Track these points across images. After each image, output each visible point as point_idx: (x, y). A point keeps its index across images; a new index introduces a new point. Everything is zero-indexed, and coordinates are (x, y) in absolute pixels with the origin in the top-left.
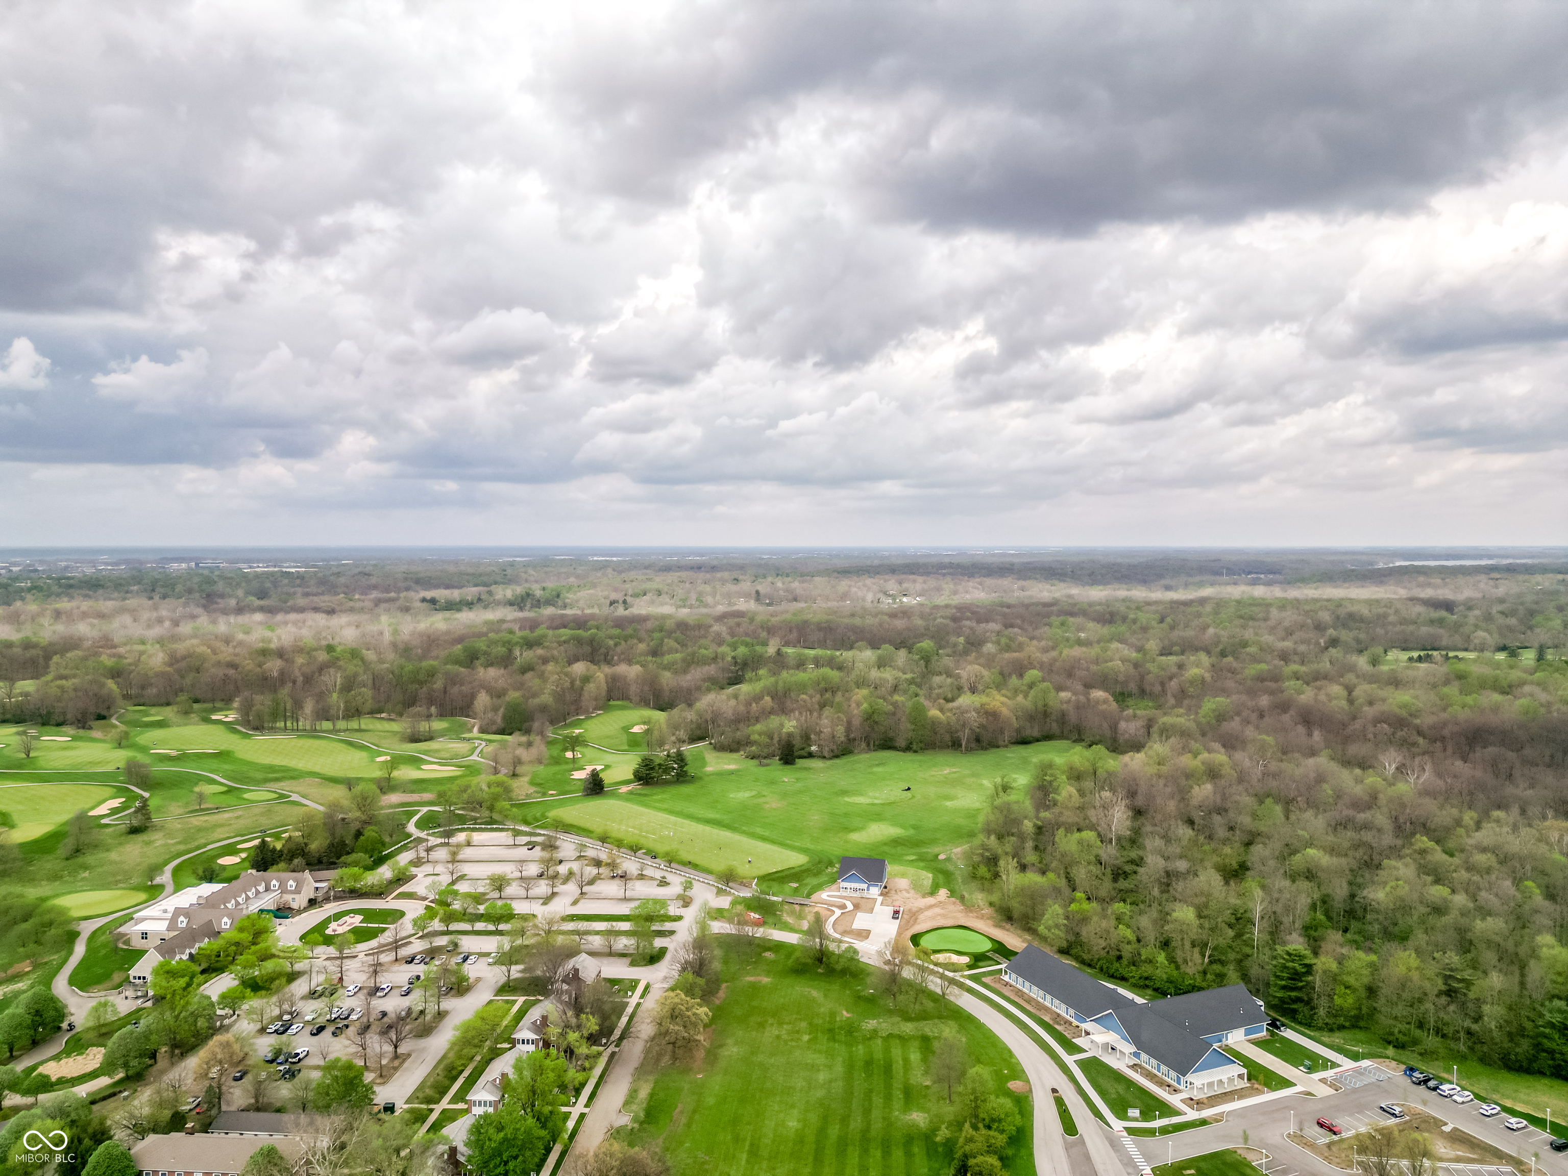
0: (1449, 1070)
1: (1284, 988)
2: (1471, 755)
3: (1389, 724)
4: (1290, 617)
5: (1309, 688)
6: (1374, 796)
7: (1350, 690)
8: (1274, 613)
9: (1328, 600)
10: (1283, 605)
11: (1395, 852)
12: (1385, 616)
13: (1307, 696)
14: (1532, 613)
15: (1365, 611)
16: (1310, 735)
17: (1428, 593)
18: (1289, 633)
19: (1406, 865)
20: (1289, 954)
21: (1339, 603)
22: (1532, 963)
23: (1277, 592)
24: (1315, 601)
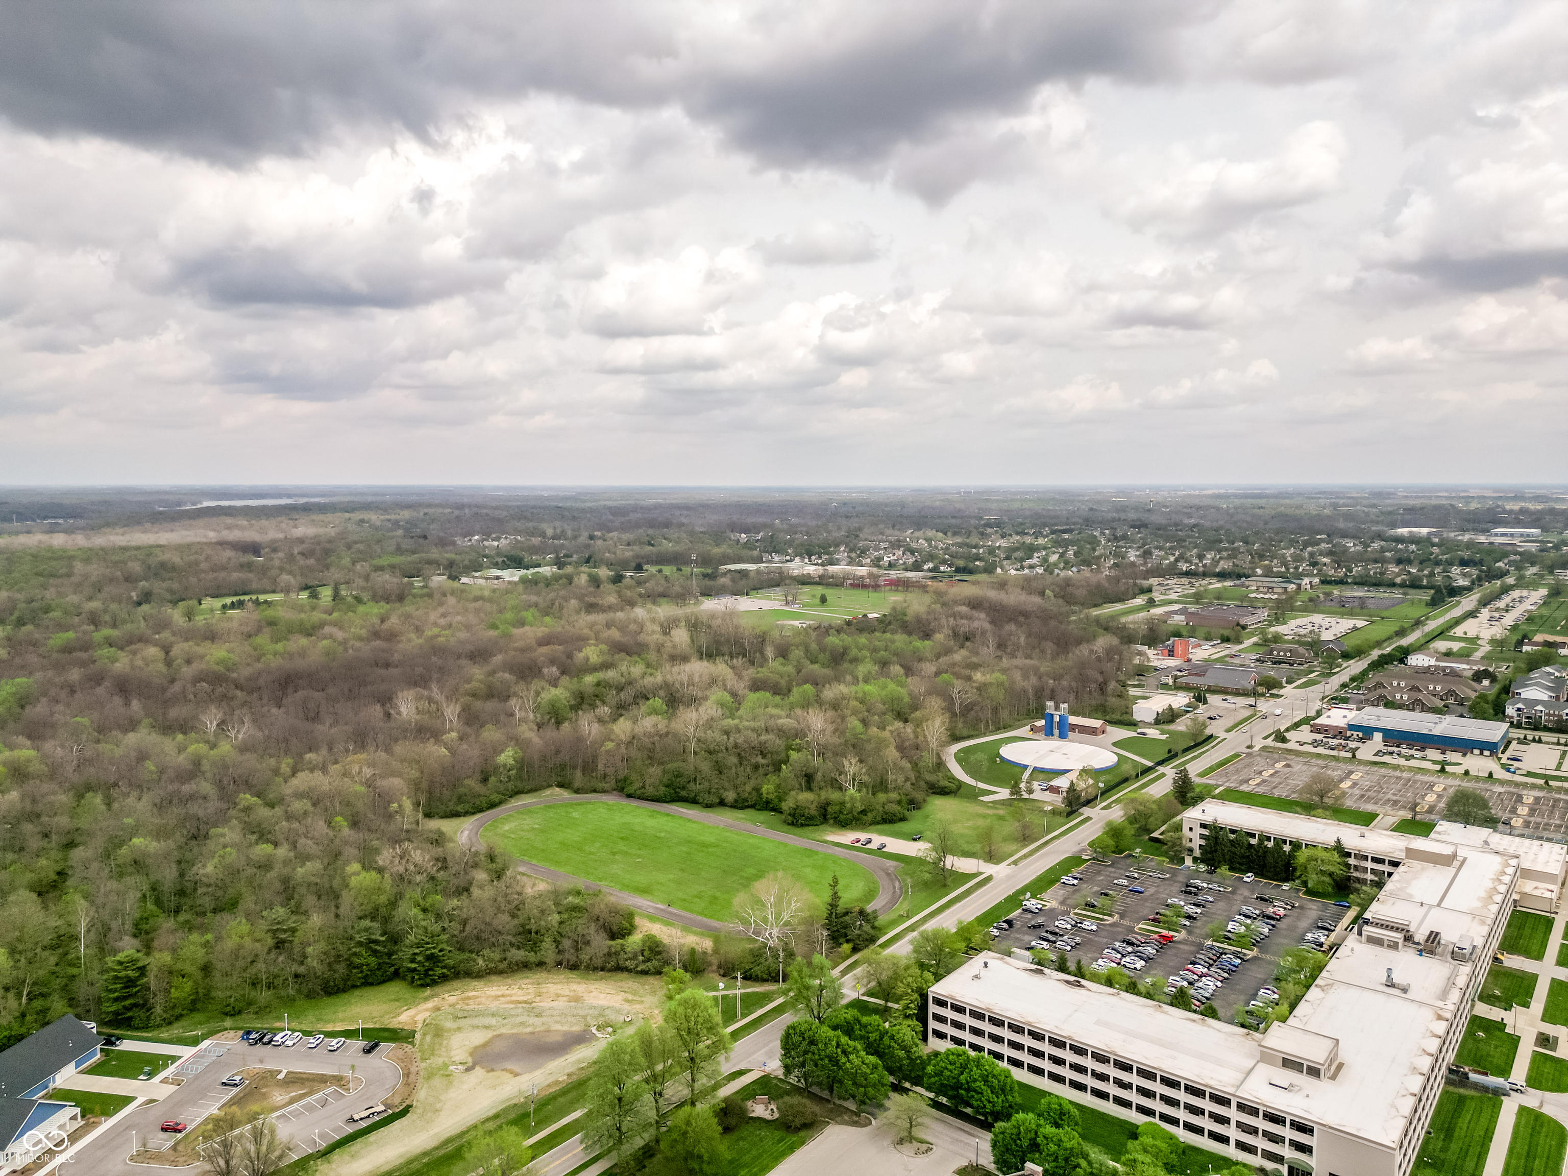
0: (280, 1018)
1: (116, 1000)
2: (284, 701)
3: (208, 683)
4: (96, 570)
5: (124, 654)
6: (197, 763)
7: (167, 650)
8: (78, 566)
9: (138, 548)
10: (89, 555)
11: (221, 818)
12: (197, 563)
13: (122, 663)
14: (327, 552)
15: (177, 560)
16: (127, 704)
17: (235, 535)
18: (98, 588)
19: (232, 829)
20: (120, 963)
21: (149, 550)
22: (344, 893)
23: (80, 540)
24: (125, 549)
